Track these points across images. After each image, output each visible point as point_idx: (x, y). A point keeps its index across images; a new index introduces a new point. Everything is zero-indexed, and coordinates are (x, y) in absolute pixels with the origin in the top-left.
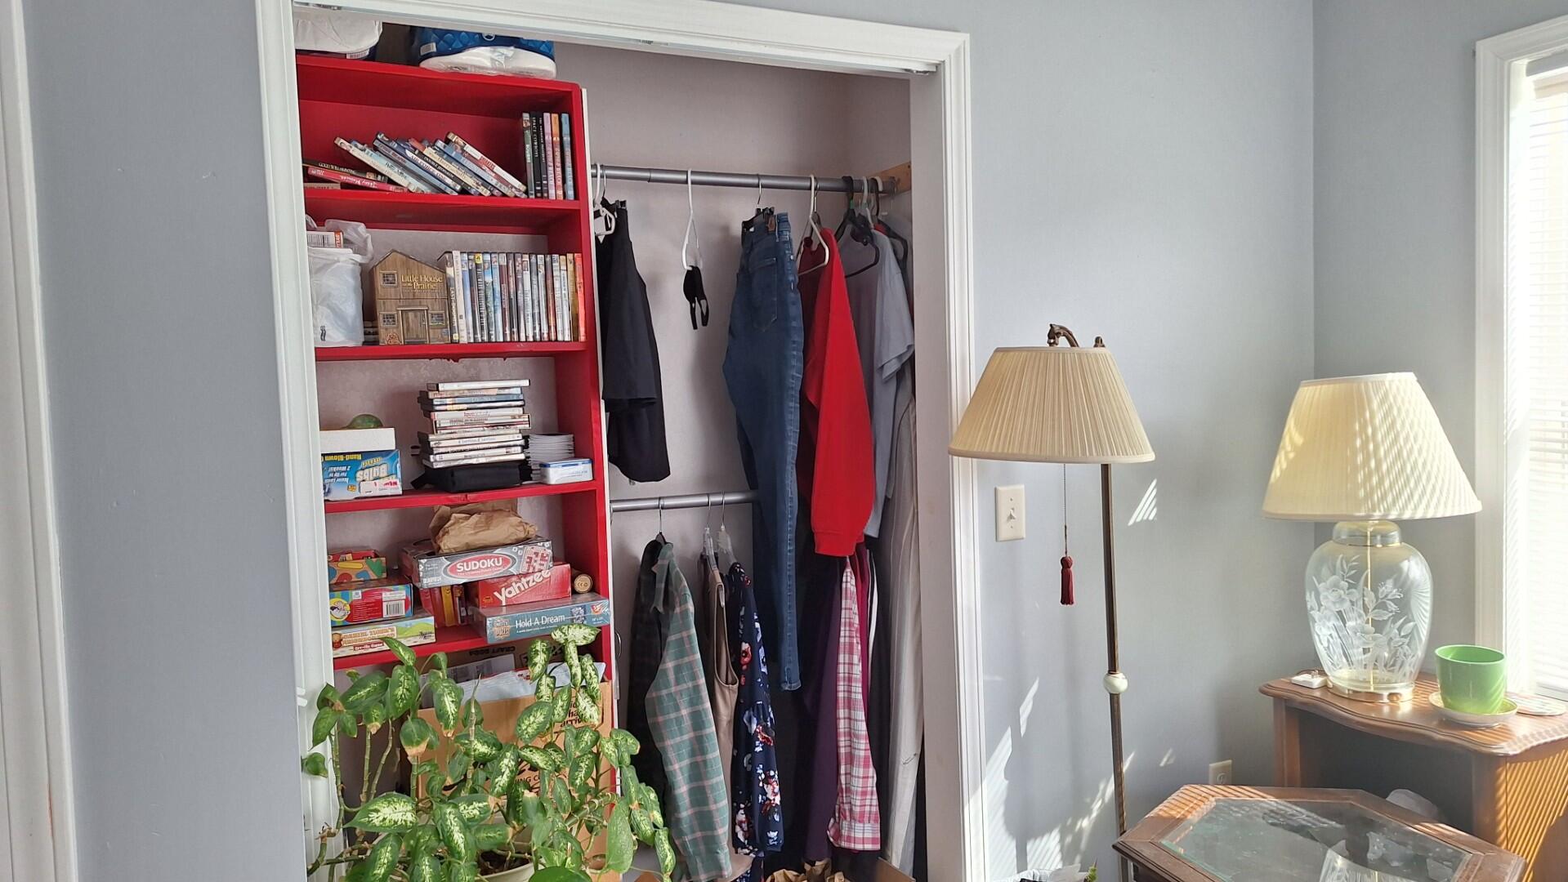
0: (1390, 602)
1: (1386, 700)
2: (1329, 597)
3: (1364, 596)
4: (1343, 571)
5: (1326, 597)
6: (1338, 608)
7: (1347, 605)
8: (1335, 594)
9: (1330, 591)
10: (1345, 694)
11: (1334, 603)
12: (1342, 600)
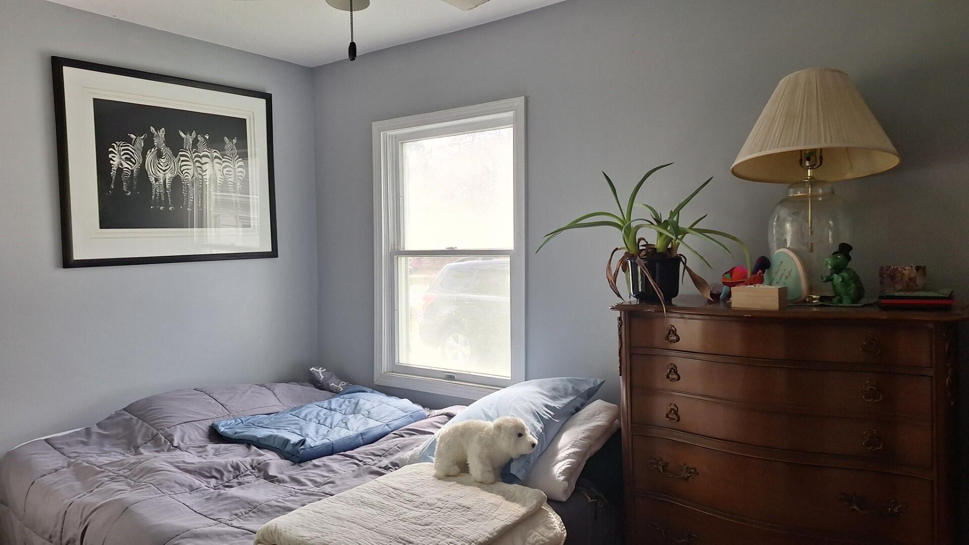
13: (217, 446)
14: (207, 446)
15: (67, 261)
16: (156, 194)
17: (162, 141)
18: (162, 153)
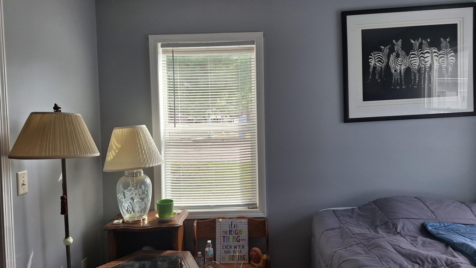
0: (145, 192)
1: (142, 221)
2: (128, 193)
3: (139, 191)
4: (132, 185)
5: (127, 194)
6: (131, 196)
7: (134, 195)
8: (130, 192)
9: (129, 192)
10: (130, 222)
11: (130, 195)
12: (132, 194)
13: (425, 239)
14: (418, 237)
15: (346, 119)
16: (395, 80)
17: (399, 47)
18: (400, 55)
